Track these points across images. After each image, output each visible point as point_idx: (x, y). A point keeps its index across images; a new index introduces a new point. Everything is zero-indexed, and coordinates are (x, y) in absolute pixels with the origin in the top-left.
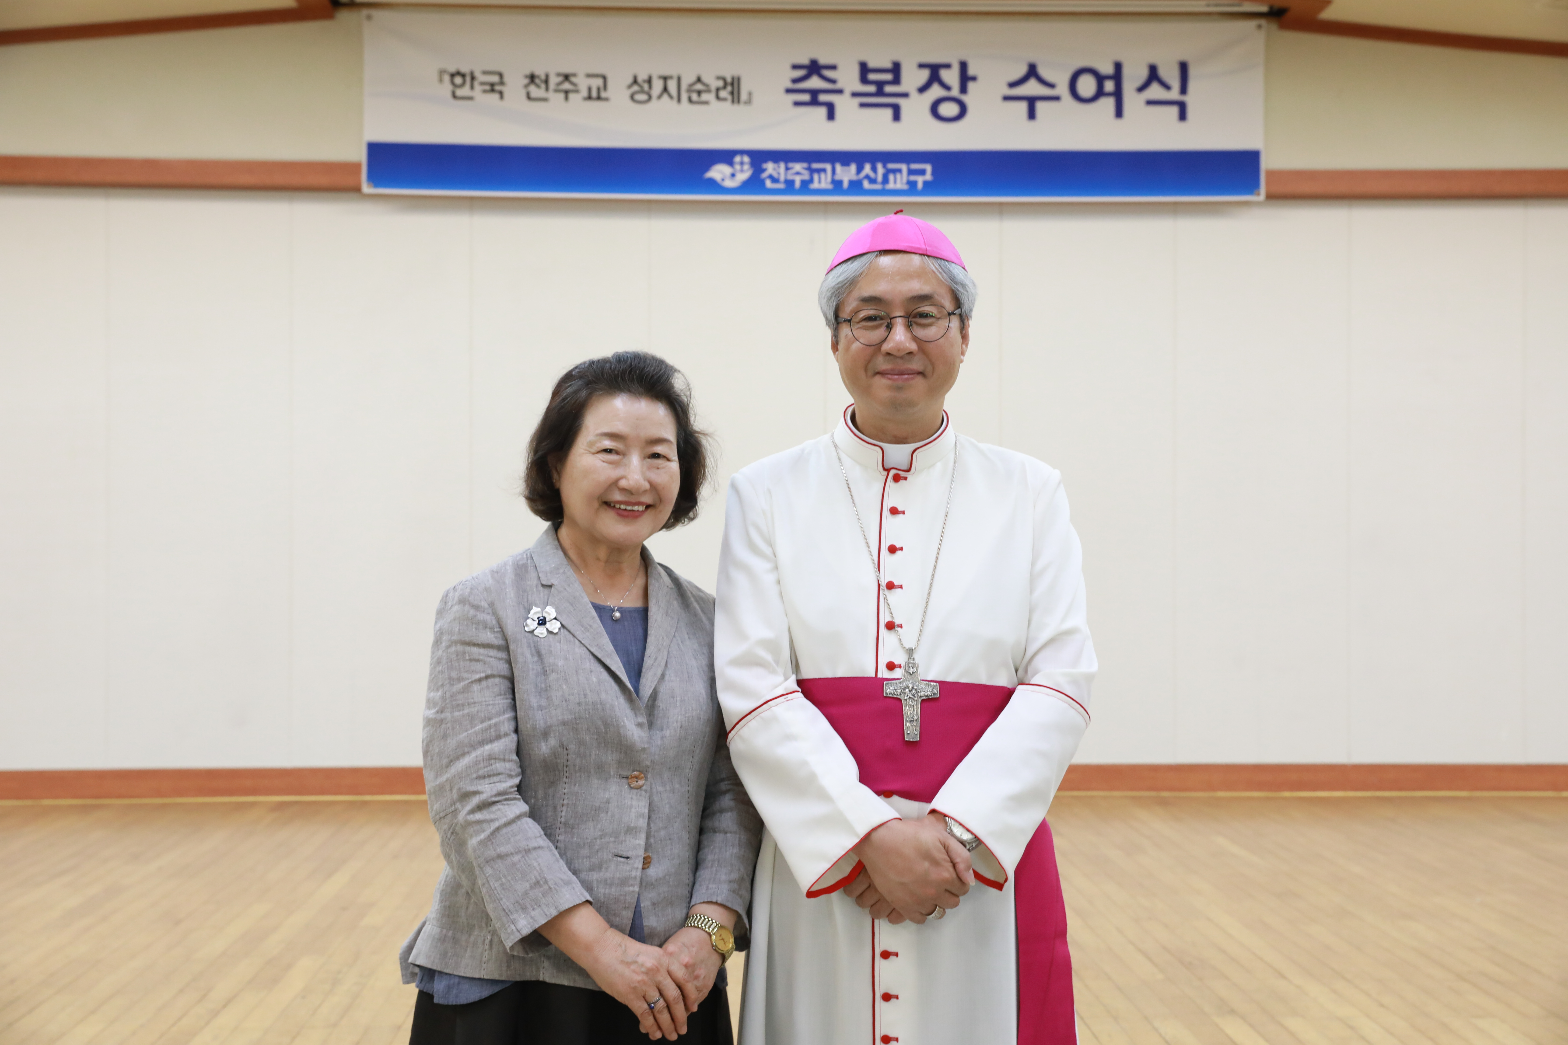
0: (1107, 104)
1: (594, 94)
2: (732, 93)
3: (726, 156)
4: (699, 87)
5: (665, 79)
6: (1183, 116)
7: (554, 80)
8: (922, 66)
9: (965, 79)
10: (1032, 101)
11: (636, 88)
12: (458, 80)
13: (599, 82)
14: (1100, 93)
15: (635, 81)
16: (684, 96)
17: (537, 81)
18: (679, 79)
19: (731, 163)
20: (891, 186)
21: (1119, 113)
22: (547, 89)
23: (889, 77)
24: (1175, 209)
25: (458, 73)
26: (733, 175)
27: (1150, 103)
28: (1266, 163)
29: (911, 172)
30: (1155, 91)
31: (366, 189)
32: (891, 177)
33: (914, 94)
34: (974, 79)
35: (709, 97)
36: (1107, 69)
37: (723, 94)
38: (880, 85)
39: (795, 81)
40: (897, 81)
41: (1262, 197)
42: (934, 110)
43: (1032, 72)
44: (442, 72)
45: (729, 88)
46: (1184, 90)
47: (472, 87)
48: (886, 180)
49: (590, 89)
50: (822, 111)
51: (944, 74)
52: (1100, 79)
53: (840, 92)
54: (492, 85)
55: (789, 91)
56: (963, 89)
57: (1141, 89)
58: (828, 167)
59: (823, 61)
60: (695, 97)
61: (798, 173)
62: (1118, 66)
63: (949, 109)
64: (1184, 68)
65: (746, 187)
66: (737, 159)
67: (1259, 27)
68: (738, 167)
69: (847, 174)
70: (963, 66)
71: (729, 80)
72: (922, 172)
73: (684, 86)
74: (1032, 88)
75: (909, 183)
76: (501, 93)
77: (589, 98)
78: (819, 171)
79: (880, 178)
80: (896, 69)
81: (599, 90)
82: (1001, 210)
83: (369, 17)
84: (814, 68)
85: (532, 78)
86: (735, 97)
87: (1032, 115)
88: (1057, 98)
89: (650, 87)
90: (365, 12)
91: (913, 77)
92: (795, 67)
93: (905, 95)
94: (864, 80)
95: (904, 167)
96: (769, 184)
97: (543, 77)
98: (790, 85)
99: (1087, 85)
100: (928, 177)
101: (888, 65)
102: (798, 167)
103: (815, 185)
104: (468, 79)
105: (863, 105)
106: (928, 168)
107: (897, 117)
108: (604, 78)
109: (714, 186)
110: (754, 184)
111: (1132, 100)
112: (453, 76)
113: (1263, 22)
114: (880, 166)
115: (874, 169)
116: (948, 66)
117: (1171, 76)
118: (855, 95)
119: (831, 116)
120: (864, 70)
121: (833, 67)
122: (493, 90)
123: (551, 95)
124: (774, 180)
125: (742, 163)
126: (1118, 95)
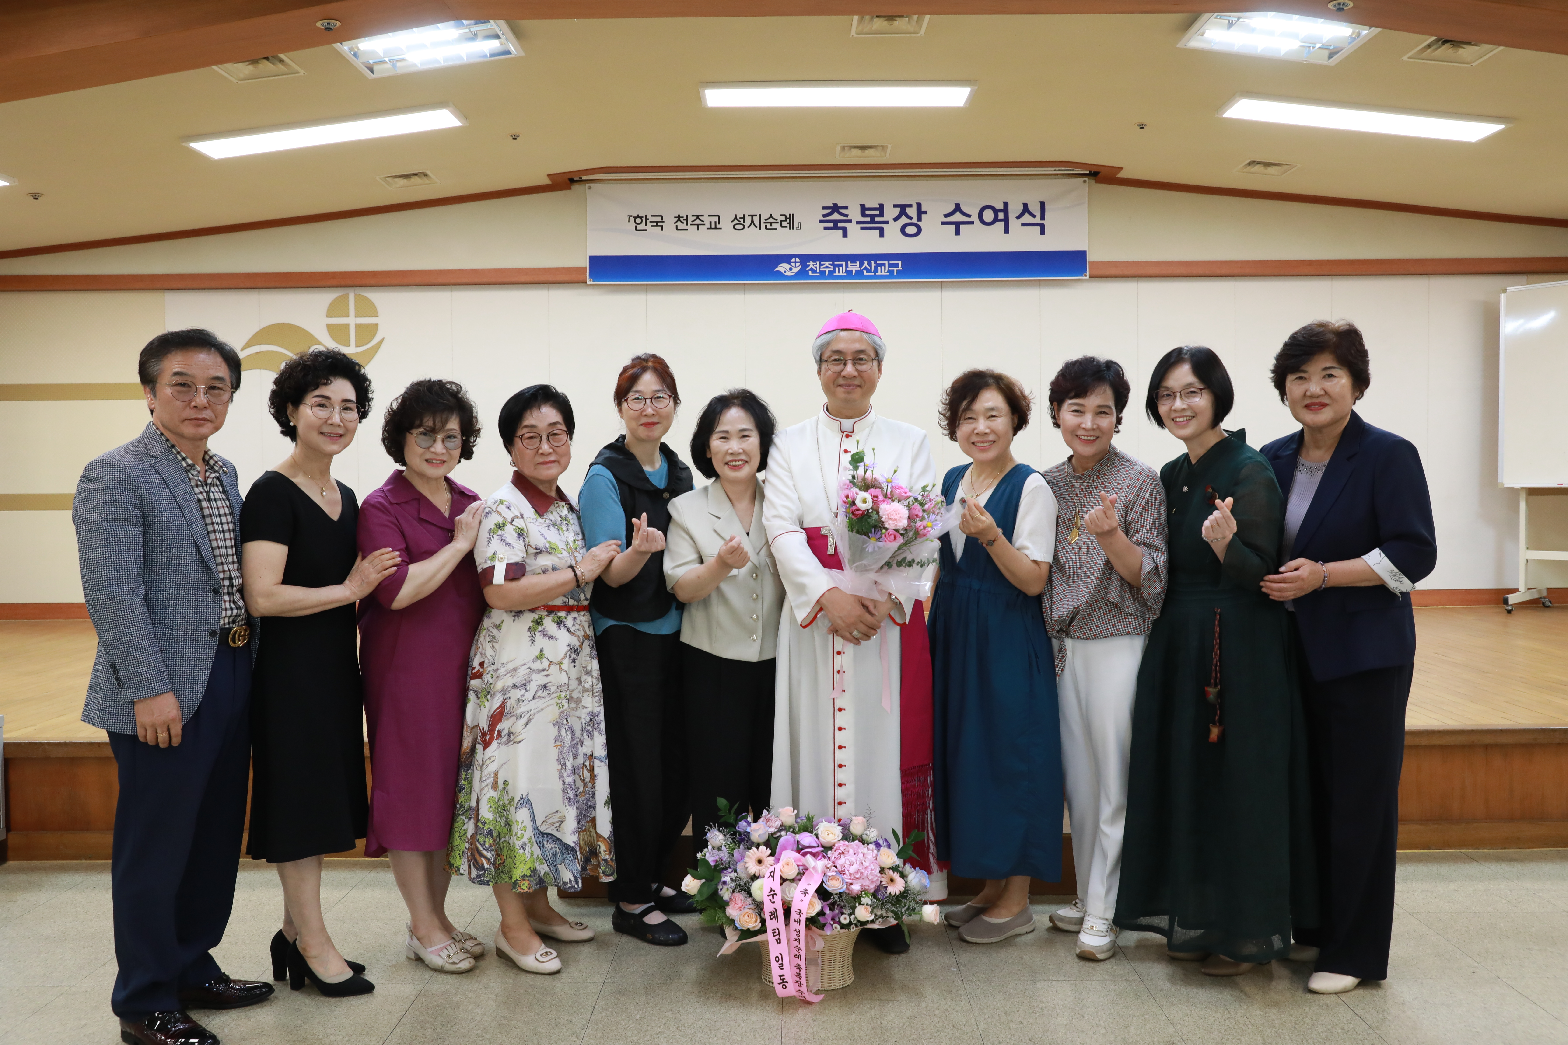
0: (1000, 225)
1: (713, 226)
2: (790, 223)
3: (787, 258)
4: (771, 220)
5: (752, 216)
6: (1042, 232)
7: (691, 219)
8: (895, 206)
9: (920, 213)
10: (958, 225)
11: (736, 222)
12: (638, 221)
13: (716, 219)
14: (996, 220)
15: (736, 218)
16: (763, 226)
17: (681, 219)
18: (760, 215)
19: (790, 263)
20: (879, 273)
21: (1007, 231)
22: (687, 224)
23: (877, 212)
24: (1040, 284)
25: (638, 217)
26: (791, 269)
27: (1023, 225)
28: (1089, 258)
29: (890, 265)
30: (1027, 218)
31: (588, 282)
32: (879, 268)
33: (891, 221)
34: (925, 213)
35: (778, 226)
36: (1000, 206)
37: (784, 224)
38: (872, 217)
39: (824, 216)
40: (882, 214)
41: (1088, 277)
42: (903, 230)
43: (958, 208)
44: (629, 216)
45: (788, 221)
46: (1043, 218)
47: (646, 225)
48: (876, 270)
49: (711, 222)
50: (841, 232)
51: (908, 210)
52: (996, 212)
53: (850, 221)
54: (657, 222)
55: (821, 221)
56: (919, 219)
57: (1018, 217)
58: (844, 263)
59: (839, 205)
60: (769, 226)
61: (827, 267)
62: (1006, 204)
63: (911, 230)
64: (1043, 205)
65: (798, 275)
66: (793, 260)
67: (1085, 182)
68: (793, 264)
69: (854, 267)
70: (919, 205)
71: (788, 216)
72: (897, 265)
73: (763, 221)
74: (958, 217)
75: (889, 271)
76: (662, 226)
77: (711, 228)
78: (839, 266)
79: (873, 270)
80: (881, 208)
81: (716, 222)
82: (942, 285)
83: (590, 188)
84: (835, 208)
85: (679, 217)
86: (792, 226)
87: (958, 232)
88: (972, 223)
89: (744, 222)
90: (587, 185)
91: (891, 213)
92: (824, 208)
93: (887, 222)
94: (863, 214)
95: (886, 263)
96: (810, 273)
97: (685, 218)
98: (822, 218)
99: (988, 216)
100: (900, 268)
101: (878, 206)
102: (827, 264)
103: (837, 274)
104: (644, 219)
105: (862, 228)
106: (900, 263)
107: (882, 235)
108: (719, 216)
109: (780, 275)
110: (803, 273)
111: (1014, 223)
112: (635, 218)
113: (1086, 179)
114: (873, 262)
115: (870, 264)
116: (910, 206)
117: (1035, 209)
118: (858, 223)
119: (845, 235)
120: (863, 208)
121: (846, 208)
122: (657, 226)
123: (689, 227)
124: (814, 271)
125: (796, 262)
126: (1006, 221)
